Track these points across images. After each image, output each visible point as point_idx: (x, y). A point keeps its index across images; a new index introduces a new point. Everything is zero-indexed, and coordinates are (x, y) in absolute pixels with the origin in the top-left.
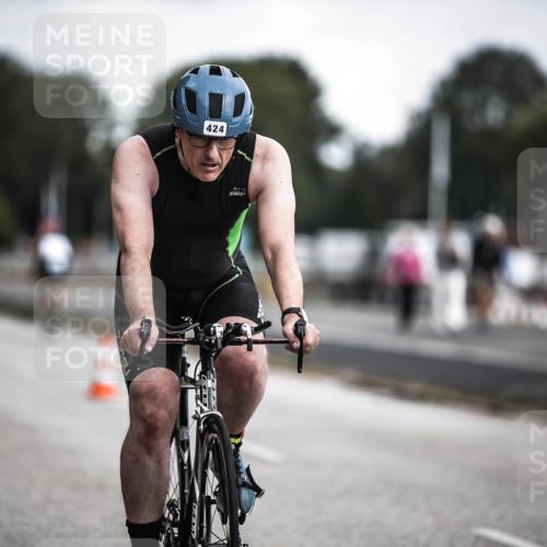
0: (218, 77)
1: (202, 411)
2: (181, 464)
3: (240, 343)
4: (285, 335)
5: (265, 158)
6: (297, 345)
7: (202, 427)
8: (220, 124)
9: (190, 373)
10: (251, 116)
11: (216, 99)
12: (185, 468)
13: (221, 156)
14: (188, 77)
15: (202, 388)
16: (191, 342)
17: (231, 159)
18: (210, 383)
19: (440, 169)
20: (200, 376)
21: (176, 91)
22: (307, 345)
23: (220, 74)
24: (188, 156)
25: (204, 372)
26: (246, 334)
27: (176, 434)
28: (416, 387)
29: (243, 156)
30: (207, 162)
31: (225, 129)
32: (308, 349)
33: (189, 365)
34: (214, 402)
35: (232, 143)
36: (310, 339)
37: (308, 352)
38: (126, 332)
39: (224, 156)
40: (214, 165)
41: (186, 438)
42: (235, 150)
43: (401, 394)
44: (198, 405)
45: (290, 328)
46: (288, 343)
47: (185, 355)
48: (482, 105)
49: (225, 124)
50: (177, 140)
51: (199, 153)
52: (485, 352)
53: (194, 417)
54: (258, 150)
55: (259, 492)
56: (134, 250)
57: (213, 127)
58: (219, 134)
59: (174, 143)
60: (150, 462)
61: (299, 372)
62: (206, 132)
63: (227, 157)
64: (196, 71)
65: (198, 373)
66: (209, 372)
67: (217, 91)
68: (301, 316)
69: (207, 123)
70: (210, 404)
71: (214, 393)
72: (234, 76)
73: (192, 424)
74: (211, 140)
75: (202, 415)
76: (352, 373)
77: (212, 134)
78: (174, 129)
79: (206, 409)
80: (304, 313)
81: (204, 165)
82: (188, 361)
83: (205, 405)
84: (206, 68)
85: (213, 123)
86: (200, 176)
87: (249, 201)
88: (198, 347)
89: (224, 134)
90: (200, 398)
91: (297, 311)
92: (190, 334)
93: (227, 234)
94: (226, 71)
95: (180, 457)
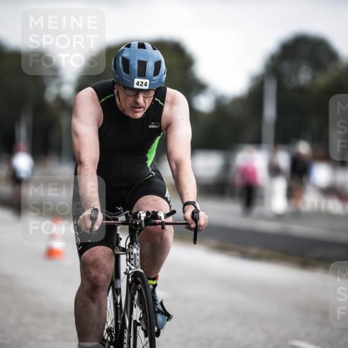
0: (144, 50)
1: (130, 269)
2: (116, 304)
3: (156, 224)
4: (185, 219)
5: (172, 103)
6: (193, 225)
7: (130, 279)
8: (144, 81)
9: (122, 244)
10: (165, 76)
11: (142, 65)
12: (119, 306)
13: (144, 102)
14: (123, 50)
15: (130, 254)
16: (123, 223)
17: (151, 104)
18: (136, 251)
19: (270, 111)
20: (129, 246)
21: (115, 59)
22: (200, 226)
23: (145, 48)
24: (123, 102)
25: (131, 243)
26: (160, 218)
27: (112, 284)
28: (254, 250)
29: (158, 102)
30: (136, 106)
31: (148, 84)
32: (200, 228)
33: (121, 239)
34: (138, 263)
35: (153, 93)
36: (202, 221)
37: (201, 230)
38: (81, 217)
39: (147, 101)
40: (140, 108)
41: (119, 287)
42: (154, 98)
43: (245, 255)
44: (127, 265)
45: (189, 214)
46: (187, 224)
47: (119, 232)
48: (296, 72)
49: (148, 81)
50: (115, 91)
51: (131, 100)
52: (298, 229)
53: (125, 273)
54: (168, 98)
55: (169, 316)
56: (86, 163)
57: (140, 83)
58: (144, 87)
59: (113, 93)
60: (94, 307)
61: (195, 243)
62: (136, 86)
63: (148, 103)
64: (129, 46)
65: (128, 244)
66: (135, 243)
67: (143, 59)
68: (196, 207)
69: (136, 80)
70: (135, 264)
71: (138, 257)
72: (154, 49)
73: (123, 277)
74: (139, 91)
75: (130, 272)
76: (213, 242)
77: (139, 87)
78: (114, 83)
79: (133, 268)
80: (197, 205)
81: (134, 107)
82: (120, 236)
83: (132, 265)
84: (135, 44)
85: (140, 80)
86: (131, 115)
87: (161, 131)
88: (128, 226)
89: (147, 88)
90: (129, 260)
91: (193, 203)
92: (122, 218)
93: (147, 152)
94: (148, 46)
95: (115, 299)
